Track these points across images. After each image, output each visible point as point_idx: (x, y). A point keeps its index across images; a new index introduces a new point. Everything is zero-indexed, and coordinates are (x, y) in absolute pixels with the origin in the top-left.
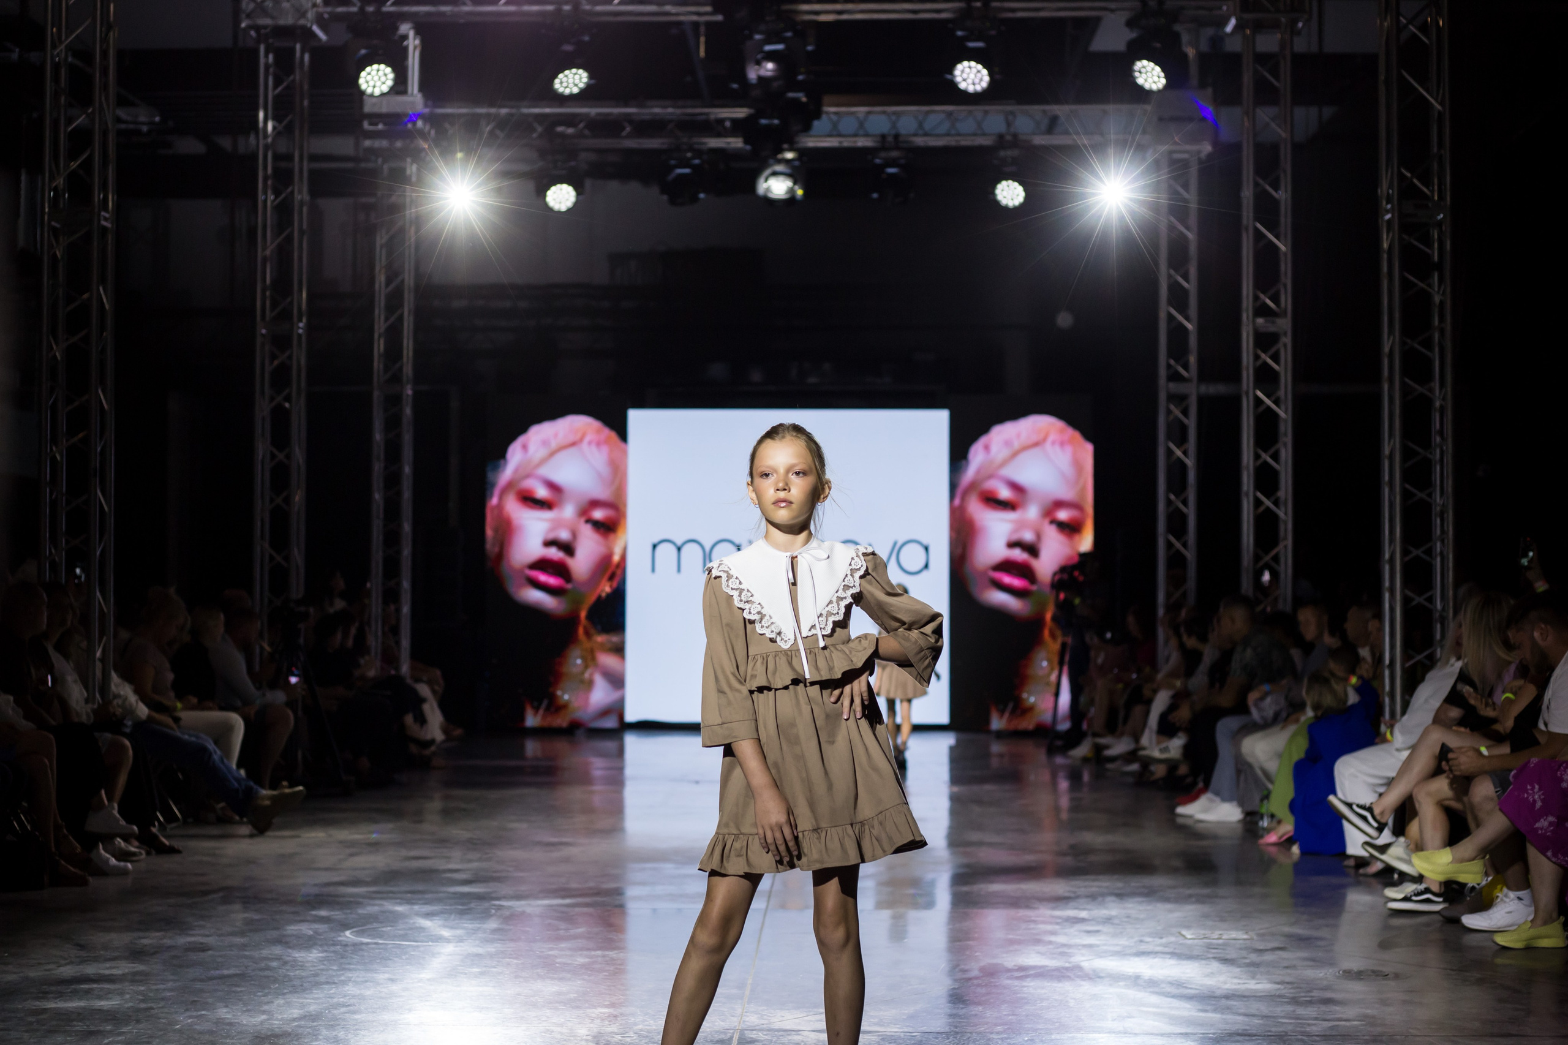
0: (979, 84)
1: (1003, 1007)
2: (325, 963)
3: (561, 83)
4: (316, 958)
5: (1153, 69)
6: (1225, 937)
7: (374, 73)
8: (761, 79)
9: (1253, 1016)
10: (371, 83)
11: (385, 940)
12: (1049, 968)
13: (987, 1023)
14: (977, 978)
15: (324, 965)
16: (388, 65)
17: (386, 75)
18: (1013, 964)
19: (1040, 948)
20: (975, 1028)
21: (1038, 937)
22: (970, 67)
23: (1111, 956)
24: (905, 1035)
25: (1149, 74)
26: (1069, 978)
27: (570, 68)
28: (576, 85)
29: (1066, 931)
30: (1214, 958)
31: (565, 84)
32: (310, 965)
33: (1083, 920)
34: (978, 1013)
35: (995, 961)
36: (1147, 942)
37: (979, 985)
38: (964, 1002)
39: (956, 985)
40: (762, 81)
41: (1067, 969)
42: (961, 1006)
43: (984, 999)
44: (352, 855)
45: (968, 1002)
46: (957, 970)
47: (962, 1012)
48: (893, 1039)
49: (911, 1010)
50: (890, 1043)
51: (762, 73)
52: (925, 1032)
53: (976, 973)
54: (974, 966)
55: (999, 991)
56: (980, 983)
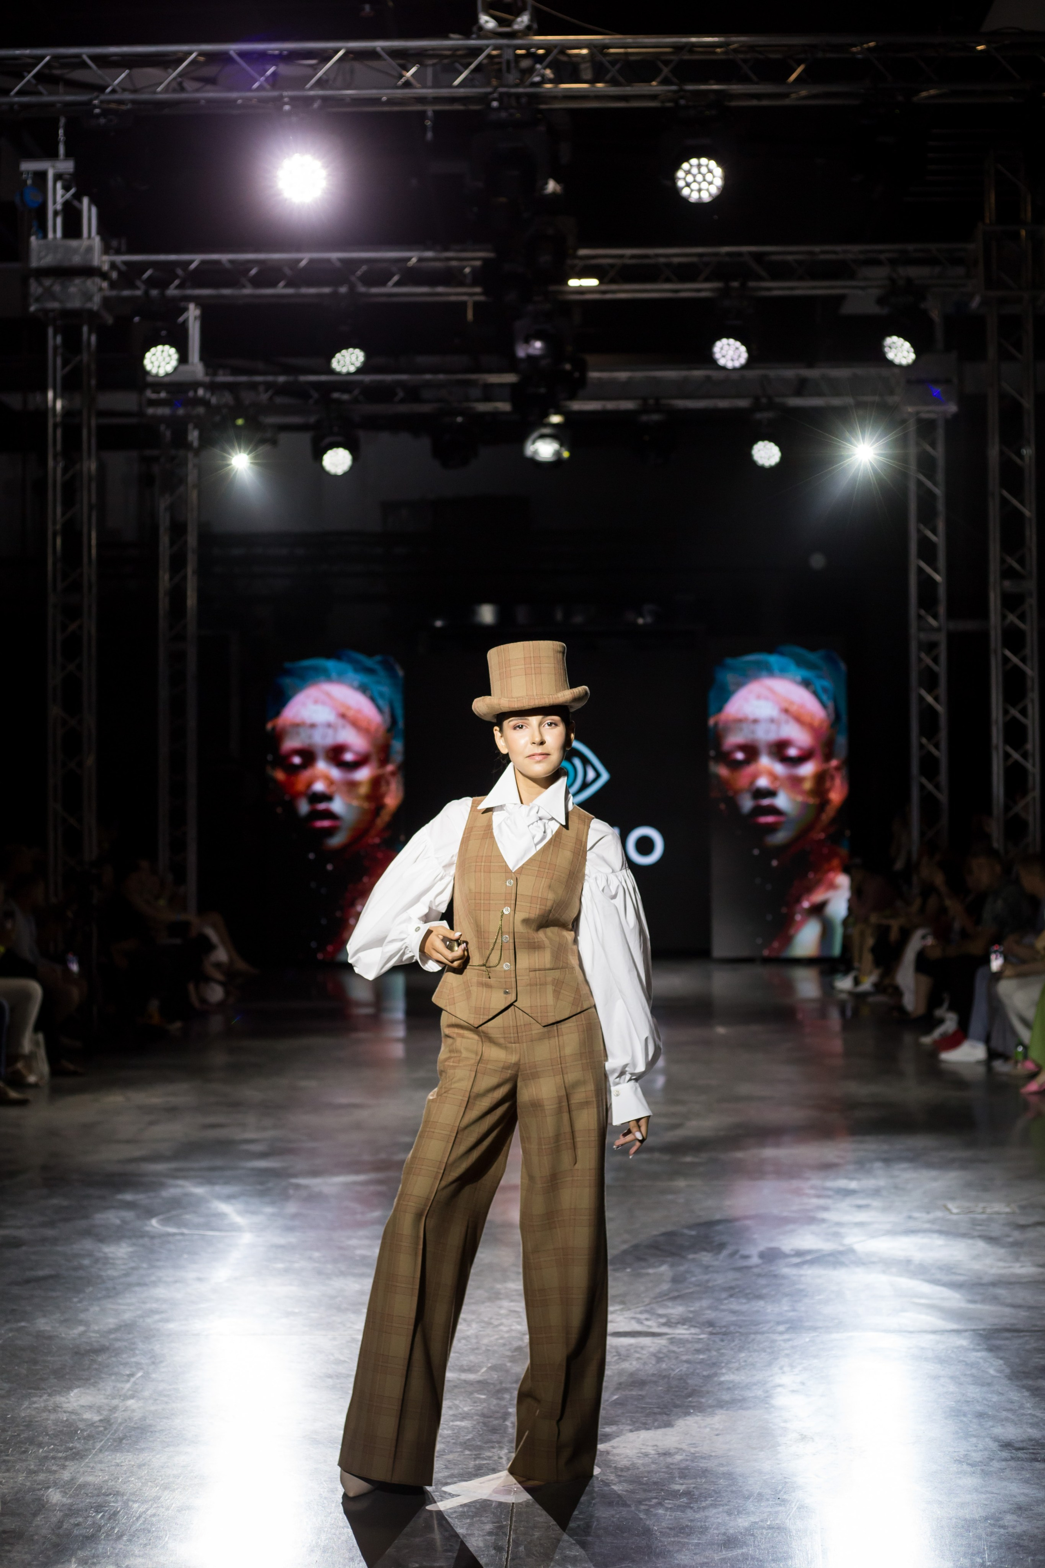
0: (738, 359)
1: (784, 1301)
2: (134, 1256)
3: (339, 362)
4: (125, 1251)
5: (903, 345)
6: (989, 1210)
7: (159, 353)
9: (1019, 1306)
10: (156, 364)
11: (190, 1230)
12: (825, 1252)
13: (769, 1322)
14: (757, 1266)
15: (134, 1262)
16: (172, 346)
17: (170, 356)
18: (790, 1247)
19: (813, 1228)
20: (758, 1327)
21: (811, 1214)
22: (729, 345)
23: (883, 1235)
24: (693, 1338)
25: (899, 350)
26: (842, 1264)
27: (347, 348)
28: (352, 364)
29: (837, 1205)
30: (980, 1237)
31: (342, 363)
32: (121, 1263)
33: (853, 1193)
34: (760, 1309)
35: (773, 1245)
36: (915, 1219)
37: (759, 1275)
38: (746, 1296)
39: (737, 1275)
40: (530, 358)
41: (841, 1253)
42: (744, 1301)
43: (764, 1291)
44: (151, 1123)
45: (751, 1296)
46: (737, 1257)
47: (744, 1308)
48: (681, 1342)
49: (696, 1306)
50: (679, 1348)
51: (531, 351)
52: (711, 1333)
53: (755, 1260)
54: (754, 1251)
55: (779, 1282)
56: (760, 1272)
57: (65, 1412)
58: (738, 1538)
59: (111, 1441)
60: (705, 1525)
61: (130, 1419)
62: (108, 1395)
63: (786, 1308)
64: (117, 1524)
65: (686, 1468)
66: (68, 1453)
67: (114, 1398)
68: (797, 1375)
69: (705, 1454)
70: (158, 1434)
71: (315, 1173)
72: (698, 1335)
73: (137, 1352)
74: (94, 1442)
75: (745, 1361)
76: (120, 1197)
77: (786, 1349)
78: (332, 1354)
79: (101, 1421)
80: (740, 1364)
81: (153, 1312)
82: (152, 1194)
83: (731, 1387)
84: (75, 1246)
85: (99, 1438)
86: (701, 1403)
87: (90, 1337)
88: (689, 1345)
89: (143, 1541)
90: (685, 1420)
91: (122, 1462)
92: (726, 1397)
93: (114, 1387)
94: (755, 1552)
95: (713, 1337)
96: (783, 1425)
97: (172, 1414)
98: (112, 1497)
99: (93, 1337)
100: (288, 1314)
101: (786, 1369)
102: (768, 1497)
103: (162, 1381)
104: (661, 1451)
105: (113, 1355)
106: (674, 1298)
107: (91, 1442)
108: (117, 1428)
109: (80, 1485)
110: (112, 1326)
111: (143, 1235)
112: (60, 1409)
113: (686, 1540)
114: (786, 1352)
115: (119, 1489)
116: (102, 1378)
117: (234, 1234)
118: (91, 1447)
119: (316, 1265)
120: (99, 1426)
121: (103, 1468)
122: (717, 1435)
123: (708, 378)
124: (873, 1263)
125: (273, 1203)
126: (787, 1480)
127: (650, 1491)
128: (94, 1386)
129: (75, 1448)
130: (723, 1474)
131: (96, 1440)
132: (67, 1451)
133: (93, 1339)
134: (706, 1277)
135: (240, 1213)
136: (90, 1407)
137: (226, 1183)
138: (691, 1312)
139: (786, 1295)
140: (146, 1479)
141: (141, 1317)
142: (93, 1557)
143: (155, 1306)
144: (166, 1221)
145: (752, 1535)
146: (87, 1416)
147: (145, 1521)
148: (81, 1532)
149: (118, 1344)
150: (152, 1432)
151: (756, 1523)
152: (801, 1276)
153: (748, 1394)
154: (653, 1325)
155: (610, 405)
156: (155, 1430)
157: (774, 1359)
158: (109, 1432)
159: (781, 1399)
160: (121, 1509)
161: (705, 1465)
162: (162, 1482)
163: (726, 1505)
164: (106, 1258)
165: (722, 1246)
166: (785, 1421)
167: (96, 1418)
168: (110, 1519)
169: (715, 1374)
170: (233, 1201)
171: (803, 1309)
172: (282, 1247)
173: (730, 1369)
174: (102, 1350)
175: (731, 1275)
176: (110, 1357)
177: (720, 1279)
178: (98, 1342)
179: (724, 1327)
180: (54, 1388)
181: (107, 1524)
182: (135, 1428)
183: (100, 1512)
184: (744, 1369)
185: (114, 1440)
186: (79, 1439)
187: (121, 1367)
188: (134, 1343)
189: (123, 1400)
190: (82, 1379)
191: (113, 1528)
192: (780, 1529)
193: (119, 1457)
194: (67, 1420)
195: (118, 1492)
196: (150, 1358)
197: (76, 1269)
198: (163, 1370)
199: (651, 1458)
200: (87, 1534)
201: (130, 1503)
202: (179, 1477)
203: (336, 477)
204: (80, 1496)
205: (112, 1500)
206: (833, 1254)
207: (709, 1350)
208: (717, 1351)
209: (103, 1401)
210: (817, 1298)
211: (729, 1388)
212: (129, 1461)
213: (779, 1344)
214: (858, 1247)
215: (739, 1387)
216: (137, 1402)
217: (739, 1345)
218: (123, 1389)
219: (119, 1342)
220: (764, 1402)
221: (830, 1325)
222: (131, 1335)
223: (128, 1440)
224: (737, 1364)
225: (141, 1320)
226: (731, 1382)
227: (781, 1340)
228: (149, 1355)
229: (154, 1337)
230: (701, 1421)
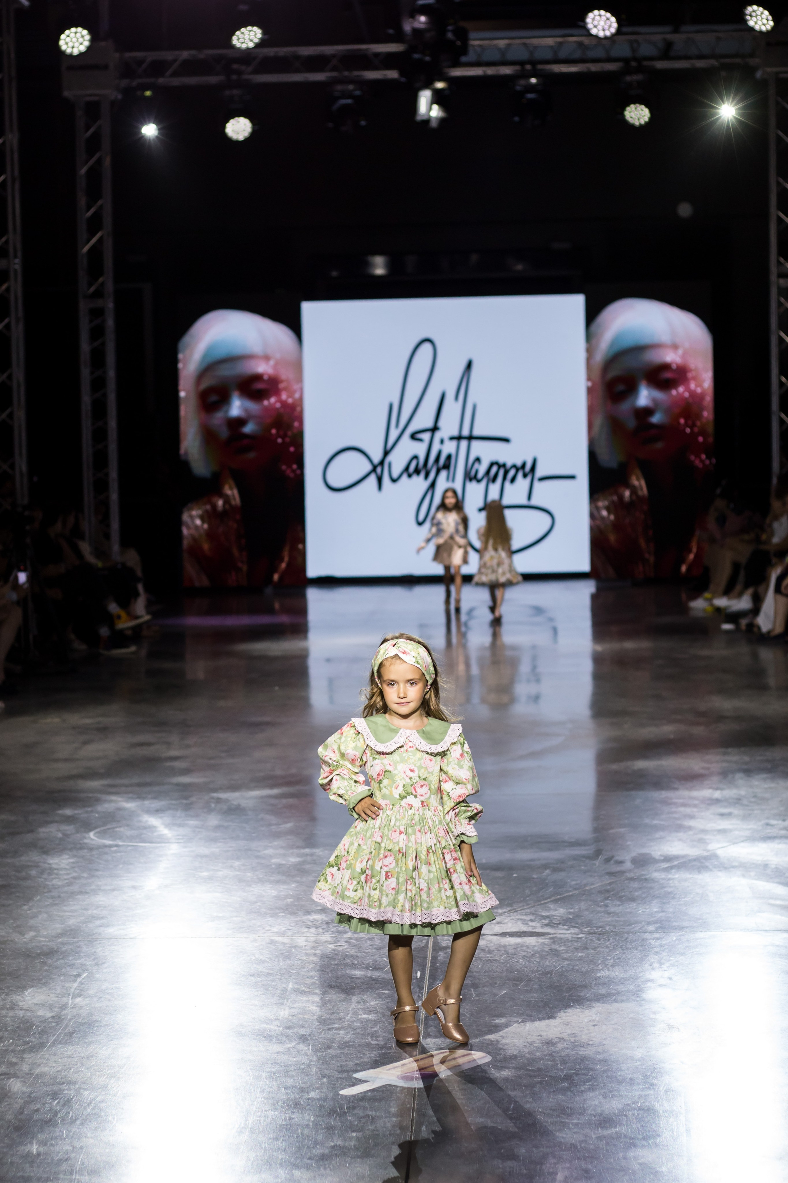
0: (608, 29)
1: (654, 903)
2: (77, 869)
3: (238, 39)
4: (68, 865)
5: (762, 13)
7: (72, 35)
8: (415, 31)
10: (70, 44)
11: (124, 842)
12: (691, 858)
13: (640, 921)
14: (630, 871)
15: (75, 872)
16: (84, 28)
17: (83, 36)
18: (659, 853)
19: (681, 835)
20: (630, 927)
21: (679, 822)
22: (600, 16)
23: (742, 842)
24: (572, 938)
25: (759, 18)
26: (707, 869)
27: (246, 26)
28: (251, 41)
29: (703, 814)
31: (241, 40)
32: (64, 872)
33: (716, 801)
34: (633, 910)
35: (644, 851)
36: (772, 826)
37: (632, 879)
38: (620, 898)
39: (612, 879)
40: (416, 31)
41: (706, 858)
42: (618, 903)
43: (636, 894)
44: (86, 742)
45: (624, 898)
46: (612, 862)
47: (619, 909)
48: (563, 942)
49: (575, 908)
50: (560, 947)
51: (417, 25)
52: (589, 933)
53: (628, 865)
54: (627, 857)
55: (649, 885)
56: (633, 876)
57: (21, 1009)
58: (612, 1118)
59: (63, 1035)
60: (584, 1107)
61: (79, 1015)
62: (59, 994)
63: (655, 910)
64: (71, 1110)
65: (568, 1055)
66: (25, 1047)
67: (64, 996)
68: (665, 970)
69: (584, 1043)
70: (103, 1029)
71: (233, 787)
72: (578, 934)
73: (82, 955)
74: (48, 1037)
75: (619, 958)
76: (61, 812)
77: (656, 947)
78: (254, 955)
79: (53, 1017)
80: (615, 961)
81: (94, 918)
82: (89, 809)
83: (608, 982)
84: (23, 858)
85: (51, 1033)
86: (580, 996)
87: (40, 942)
88: (570, 944)
89: (93, 1125)
90: (566, 1012)
91: (73, 1054)
92: (603, 991)
93: (63, 987)
94: (628, 1130)
95: (590, 937)
96: (652, 1016)
97: (115, 1010)
98: (66, 1086)
99: (43, 941)
100: (213, 918)
101: (656, 965)
102: (638, 1082)
103: (105, 980)
104: (544, 1040)
105: (61, 957)
106: (556, 901)
107: (45, 1036)
108: (67, 1024)
109: (37, 1075)
110: (59, 931)
111: (82, 847)
112: (16, 1007)
113: (567, 1121)
114: (656, 950)
115: (71, 1078)
116: (53, 979)
117: (162, 845)
118: (45, 1041)
120: (51, 1022)
121: (57, 1060)
122: (594, 1025)
123: (580, 44)
124: (734, 867)
125: (197, 816)
126: (656, 1066)
127: (535, 1077)
128: (46, 986)
129: (32, 1042)
130: (600, 1061)
131: (49, 1035)
132: (25, 1045)
133: (43, 943)
134: (585, 881)
135: (168, 826)
136: (43, 1005)
137: (155, 798)
138: (570, 913)
139: (654, 897)
140: (94, 1069)
141: (84, 922)
142: (52, 1139)
143: (96, 911)
144: (102, 834)
145: (625, 1115)
146: (40, 1013)
147: (95, 1107)
148: (40, 1117)
149: (65, 948)
150: (98, 1027)
151: (628, 1105)
152: (669, 879)
153: (622, 988)
154: (537, 926)
155: (490, 71)
156: (100, 1024)
157: (645, 956)
158: (61, 1027)
159: (652, 993)
160: (73, 1097)
161: (584, 1053)
162: (109, 1072)
163: (602, 1089)
164: (51, 869)
165: (598, 853)
166: (654, 1013)
167: (49, 1015)
168: (64, 1105)
169: (593, 971)
170: (161, 815)
171: (671, 910)
173: (606, 966)
174: (51, 953)
175: (607, 880)
176: (58, 960)
177: (598, 883)
178: (47, 946)
179: (600, 927)
180: (11, 989)
181: (62, 1109)
182: (82, 1023)
183: (56, 1099)
184: (619, 965)
185: (66, 1035)
186: (35, 1033)
187: (68, 969)
188: (79, 947)
189: (72, 998)
190: (35, 980)
191: (68, 1113)
192: (650, 1110)
193: (70, 1050)
194: (23, 1017)
195: (70, 1081)
196: (94, 960)
197: (25, 879)
198: (105, 971)
199: (536, 1047)
200: (45, 1119)
201: (81, 1091)
202: (123, 1067)
203: (237, 142)
204: (38, 1085)
205: (66, 1088)
206: (697, 859)
207: (587, 949)
208: (595, 949)
209: (54, 999)
210: (683, 900)
211: (605, 984)
212: (79, 1053)
213: (650, 943)
214: (719, 852)
215: (613, 982)
216: (84, 999)
217: (613, 944)
218: (71, 988)
219: (65, 946)
220: (635, 995)
221: (695, 924)
222: (76, 939)
223: (77, 1034)
224: (612, 961)
225: (84, 925)
226: (607, 978)
227: (651, 939)
228: (93, 958)
229: (96, 941)
230: (580, 1013)
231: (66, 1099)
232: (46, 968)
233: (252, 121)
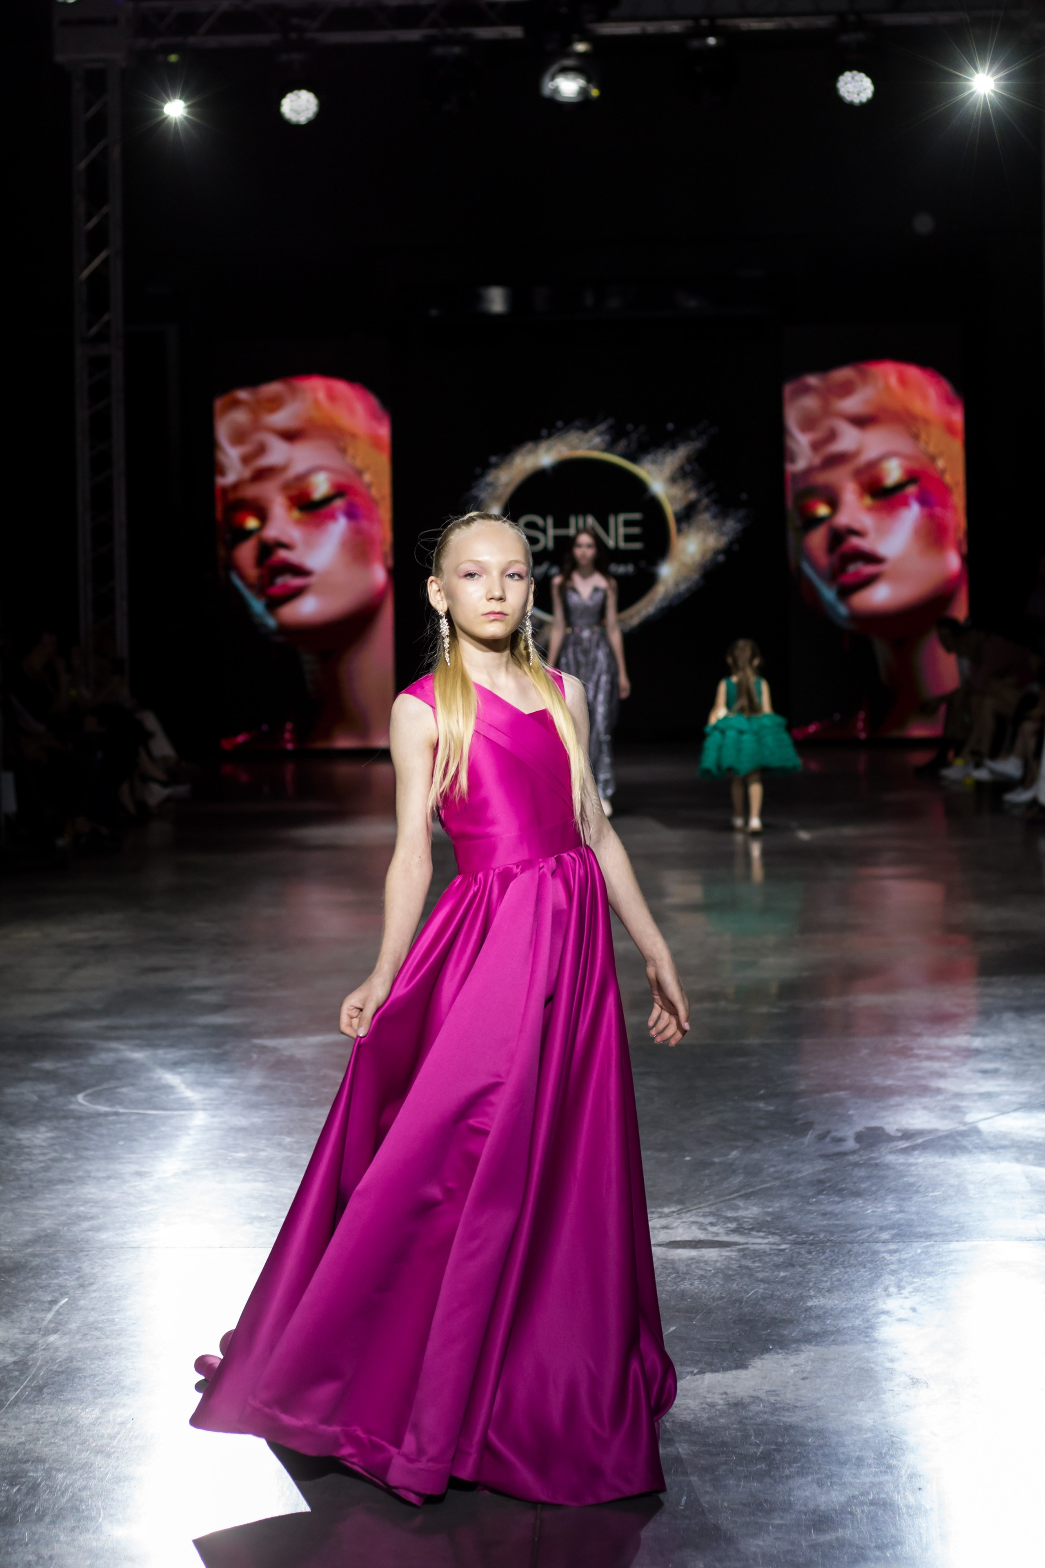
1: (889, 1199)
2: (57, 1147)
4: (44, 1140)
11: (126, 1108)
12: (941, 1134)
13: (870, 1227)
14: (853, 1152)
15: (56, 1151)
18: (896, 1127)
19: (925, 1100)
20: (855, 1235)
21: (923, 1082)
23: (1015, 1110)
24: (771, 1249)
26: (963, 1149)
29: (957, 1070)
32: (39, 1151)
33: (976, 1053)
34: (858, 1210)
35: (874, 1124)
37: (856, 1165)
38: (840, 1192)
39: (829, 1164)
41: (963, 1134)
42: (837, 1199)
43: (863, 1186)
44: (76, 967)
45: (845, 1192)
46: (828, 1139)
47: (837, 1208)
48: (757, 1255)
49: (775, 1206)
50: (754, 1262)
52: (795, 1243)
53: (851, 1144)
54: (849, 1132)
55: (882, 1173)
56: (858, 1160)
58: (832, 1517)
59: (29, 1389)
60: (790, 1500)
61: (53, 1360)
62: (25, 1329)
63: (891, 1209)
64: (37, 1501)
65: (764, 1423)
67: (32, 1332)
68: (906, 1298)
69: (789, 1404)
70: (88, 1381)
71: (283, 1031)
72: (779, 1245)
73: (61, 1271)
74: (8, 1392)
75: (839, 1280)
76: (36, 1065)
77: (892, 1263)
79: (15, 1363)
80: (831, 1284)
81: (81, 1218)
82: (78, 1061)
83: (823, 1315)
85: (13, 1386)
86: (782, 1336)
88: (767, 1259)
89: (69, 1523)
90: (763, 1359)
91: (42, 1418)
92: (815, 1327)
93: (32, 1318)
94: (854, 1536)
95: (797, 1248)
96: (888, 1365)
97: (106, 1354)
98: (31, 1464)
99: (5, 1251)
100: (253, 1219)
101: (892, 1290)
102: (870, 1462)
103: (93, 1309)
104: (732, 1401)
105: (30, 1275)
106: (747, 1196)
108: (35, 1372)
110: (28, 1237)
111: (67, 1115)
113: (765, 1521)
114: (892, 1267)
115: (40, 1453)
116: (17, 1306)
117: (183, 1112)
118: (3, 1398)
119: (288, 1154)
120: (12, 1370)
121: (19, 1427)
122: (803, 1379)
124: (1003, 1147)
125: (231, 1072)
126: (894, 1439)
127: (718, 1454)
128: (7, 1318)
130: (812, 1431)
131: (9, 1389)
133: (5, 1255)
134: (789, 1167)
135: (192, 1085)
137: (171, 1046)
138: (769, 1214)
139: (890, 1191)
140: (73, 1440)
141: (65, 1224)
142: (8, 1544)
143: (82, 1209)
144: (95, 1097)
145: (851, 1513)
147: (73, 1496)
149: (36, 1262)
150: (80, 1378)
151: (854, 1497)
152: (911, 1165)
153: (844, 1324)
154: (719, 1232)
155: (652, 28)
156: (85, 1374)
157: (876, 1276)
158: (26, 1377)
159: (887, 1331)
160: (42, 1481)
161: (789, 1420)
162: (94, 1445)
163: (816, 1473)
164: (20, 1147)
165: (808, 1126)
166: (892, 1360)
167: (10, 1359)
168: (28, 1494)
169: (802, 1298)
170: (182, 1070)
171: (914, 1209)
172: (243, 1129)
173: (820, 1290)
174: (16, 1268)
175: (820, 1165)
176: (25, 1279)
177: (807, 1170)
178: (11, 1258)
179: (811, 1234)
181: (24, 1501)
182: (59, 1372)
183: (16, 1485)
184: (838, 1290)
185: (33, 1389)
187: (40, 1293)
188: (57, 1260)
189: (43, 1335)
191: (32, 1506)
192: (886, 1505)
193: (38, 1412)
195: (38, 1457)
196: (77, 1280)
198: (94, 1295)
199: (719, 1410)
201: (54, 1473)
202: (115, 1437)
203: (297, 126)
205: (31, 1467)
206: (951, 1135)
207: (793, 1266)
208: (803, 1265)
209: (19, 1336)
210: (931, 1194)
211: (818, 1317)
212: (52, 1416)
213: (883, 1257)
214: (983, 1126)
215: (831, 1315)
216: (61, 1337)
217: (830, 1259)
218: (44, 1320)
219: (37, 1258)
220: (863, 1334)
221: (948, 1230)
222: (53, 1249)
223: (50, 1388)
224: (829, 1284)
225: (65, 1229)
226: (822, 1308)
227: (885, 1252)
228: (76, 1276)
229: (82, 1251)
230: (783, 1361)
231: (30, 1484)
232: (7, 1290)
233: (318, 95)
